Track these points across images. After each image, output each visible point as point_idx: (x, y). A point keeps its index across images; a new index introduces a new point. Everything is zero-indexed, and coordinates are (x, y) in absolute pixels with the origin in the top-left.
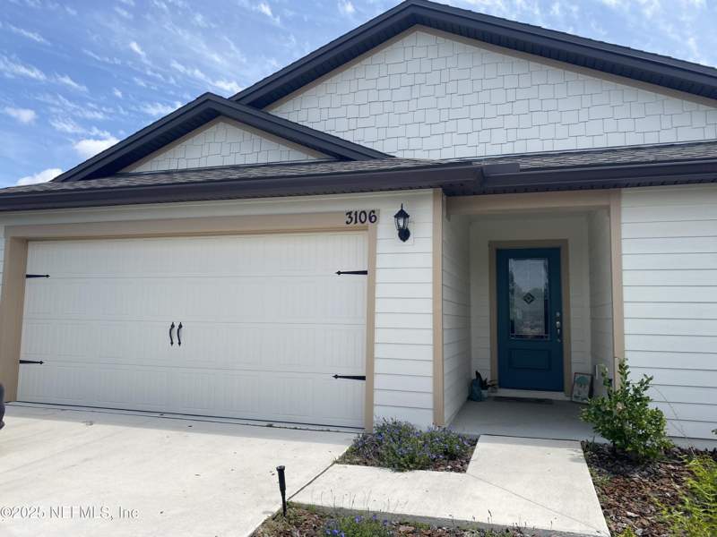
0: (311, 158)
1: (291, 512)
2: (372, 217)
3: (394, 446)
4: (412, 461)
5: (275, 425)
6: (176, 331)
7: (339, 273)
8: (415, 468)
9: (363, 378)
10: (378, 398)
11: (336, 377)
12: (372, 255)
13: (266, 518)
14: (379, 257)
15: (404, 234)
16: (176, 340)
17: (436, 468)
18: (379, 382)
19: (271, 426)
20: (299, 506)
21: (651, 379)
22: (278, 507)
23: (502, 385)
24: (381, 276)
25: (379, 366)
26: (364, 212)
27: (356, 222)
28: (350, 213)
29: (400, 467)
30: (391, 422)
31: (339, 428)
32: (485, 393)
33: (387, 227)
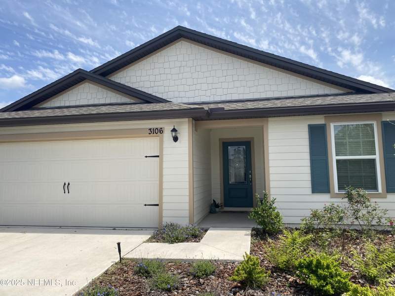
0: (132, 101)
1: (123, 261)
2: (161, 131)
3: (170, 233)
4: (177, 239)
5: (117, 229)
6: (66, 187)
7: (146, 157)
8: (178, 242)
9: (157, 205)
10: (165, 213)
11: (145, 205)
12: (161, 149)
13: (113, 264)
14: (164, 149)
15: (176, 139)
16: (67, 191)
17: (188, 241)
18: (165, 206)
19: (115, 229)
20: (127, 259)
21: (275, 199)
22: (118, 260)
23: (226, 206)
24: (165, 158)
25: (165, 199)
26: (157, 129)
27: (153, 133)
28: (151, 129)
29: (172, 242)
30: (170, 224)
31: (146, 228)
32: (217, 210)
33: (168, 135)
